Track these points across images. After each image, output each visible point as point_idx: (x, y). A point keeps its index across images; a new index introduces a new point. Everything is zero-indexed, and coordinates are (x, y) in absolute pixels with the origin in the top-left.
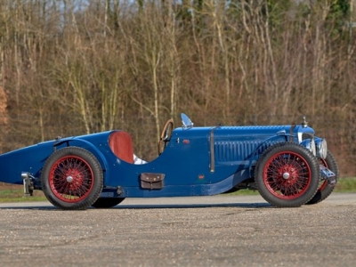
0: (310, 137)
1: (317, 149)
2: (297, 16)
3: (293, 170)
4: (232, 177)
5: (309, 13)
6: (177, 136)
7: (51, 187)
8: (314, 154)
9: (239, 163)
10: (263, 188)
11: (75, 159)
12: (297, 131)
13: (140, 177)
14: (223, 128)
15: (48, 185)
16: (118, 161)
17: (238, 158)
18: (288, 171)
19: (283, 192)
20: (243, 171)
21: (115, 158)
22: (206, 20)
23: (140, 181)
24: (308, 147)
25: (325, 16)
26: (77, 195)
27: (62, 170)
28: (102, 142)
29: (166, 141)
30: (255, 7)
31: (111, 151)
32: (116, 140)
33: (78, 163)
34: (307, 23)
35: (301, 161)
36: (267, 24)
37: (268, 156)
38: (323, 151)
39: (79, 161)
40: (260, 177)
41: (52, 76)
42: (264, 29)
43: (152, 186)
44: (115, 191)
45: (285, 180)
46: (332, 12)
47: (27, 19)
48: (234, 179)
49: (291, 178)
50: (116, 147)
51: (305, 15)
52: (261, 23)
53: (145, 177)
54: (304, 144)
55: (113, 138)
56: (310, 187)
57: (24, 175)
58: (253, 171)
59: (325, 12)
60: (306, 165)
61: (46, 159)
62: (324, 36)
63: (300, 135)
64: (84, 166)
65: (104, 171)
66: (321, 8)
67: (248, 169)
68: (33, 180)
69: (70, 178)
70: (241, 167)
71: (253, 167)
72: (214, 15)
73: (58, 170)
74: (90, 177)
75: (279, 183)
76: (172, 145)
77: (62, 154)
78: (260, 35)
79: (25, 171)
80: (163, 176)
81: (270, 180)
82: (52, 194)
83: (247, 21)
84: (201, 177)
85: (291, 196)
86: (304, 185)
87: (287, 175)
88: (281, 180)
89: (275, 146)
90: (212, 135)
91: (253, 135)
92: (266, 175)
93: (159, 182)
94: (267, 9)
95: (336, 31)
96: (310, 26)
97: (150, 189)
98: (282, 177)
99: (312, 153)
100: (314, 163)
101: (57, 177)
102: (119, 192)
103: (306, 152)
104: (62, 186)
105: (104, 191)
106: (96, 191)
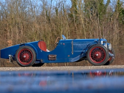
0: (105, 42)
1: (108, 47)
2: (108, 16)
3: (99, 53)
4: (79, 56)
5: (112, 15)
6: (61, 42)
7: (18, 60)
8: (107, 48)
9: (82, 51)
10: (90, 59)
11: (27, 50)
12: (101, 41)
13: (48, 56)
14: (76, 39)
15: (17, 59)
16: (41, 51)
17: (81, 49)
18: (98, 53)
19: (96, 61)
20: (83, 54)
21: (40, 50)
22: (78, 18)
23: (48, 57)
24: (105, 46)
25: (117, 16)
26: (27, 62)
27: (22, 54)
28: (36, 44)
29: (57, 44)
30: (94, 13)
31: (39, 47)
32: (40, 44)
33: (27, 51)
34: (112, 19)
35: (102, 50)
36: (98, 19)
37: (91, 48)
38: (110, 48)
39: (28, 51)
40: (89, 56)
41: (28, 36)
42: (97, 20)
43: (52, 59)
44: (40, 61)
45: (97, 57)
46: (120, 15)
47: (20, 18)
48: (80, 56)
49: (99, 56)
50: (40, 46)
51: (111, 16)
52: (96, 19)
53: (50, 56)
54: (103, 45)
55: (39, 43)
56: (105, 59)
57: (10, 55)
58: (86, 54)
59: (117, 15)
60: (104, 52)
61: (16, 51)
62: (117, 23)
63: (102, 42)
64: (29, 52)
65: (36, 54)
66: (116, 14)
67: (84, 53)
68: (13, 57)
69: (25, 56)
70: (82, 53)
71: (86, 52)
72: (81, 16)
73: (21, 54)
74: (32, 56)
75: (95, 58)
76: (59, 45)
77: (22, 48)
78: (96, 22)
79: (10, 54)
80: (56, 55)
81: (92, 57)
82: (19, 62)
83: (92, 18)
84: (69, 56)
85: (99, 62)
86: (103, 58)
87: (97, 55)
88: (96, 57)
89: (93, 45)
90: (72, 42)
91: (86, 42)
92: (90, 55)
93: (55, 57)
94: (98, 14)
95: (121, 21)
96: (112, 20)
97: (51, 60)
98: (96, 55)
99: (106, 48)
100: (107, 51)
101: (21, 56)
102: (41, 61)
103: (104, 47)
104: (22, 59)
105: (36, 61)
106: (34, 61)
